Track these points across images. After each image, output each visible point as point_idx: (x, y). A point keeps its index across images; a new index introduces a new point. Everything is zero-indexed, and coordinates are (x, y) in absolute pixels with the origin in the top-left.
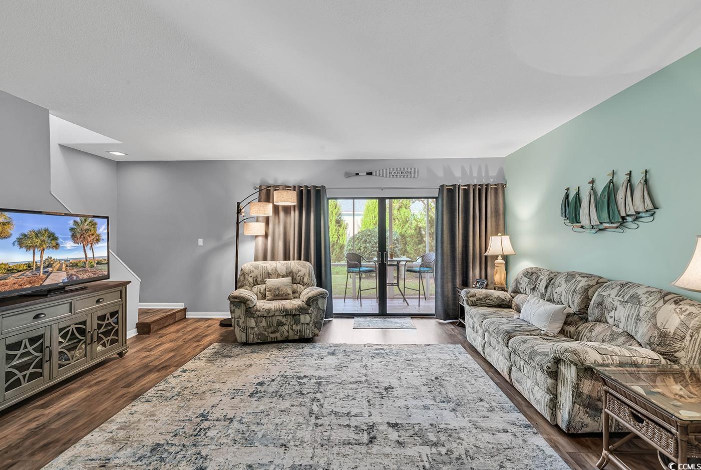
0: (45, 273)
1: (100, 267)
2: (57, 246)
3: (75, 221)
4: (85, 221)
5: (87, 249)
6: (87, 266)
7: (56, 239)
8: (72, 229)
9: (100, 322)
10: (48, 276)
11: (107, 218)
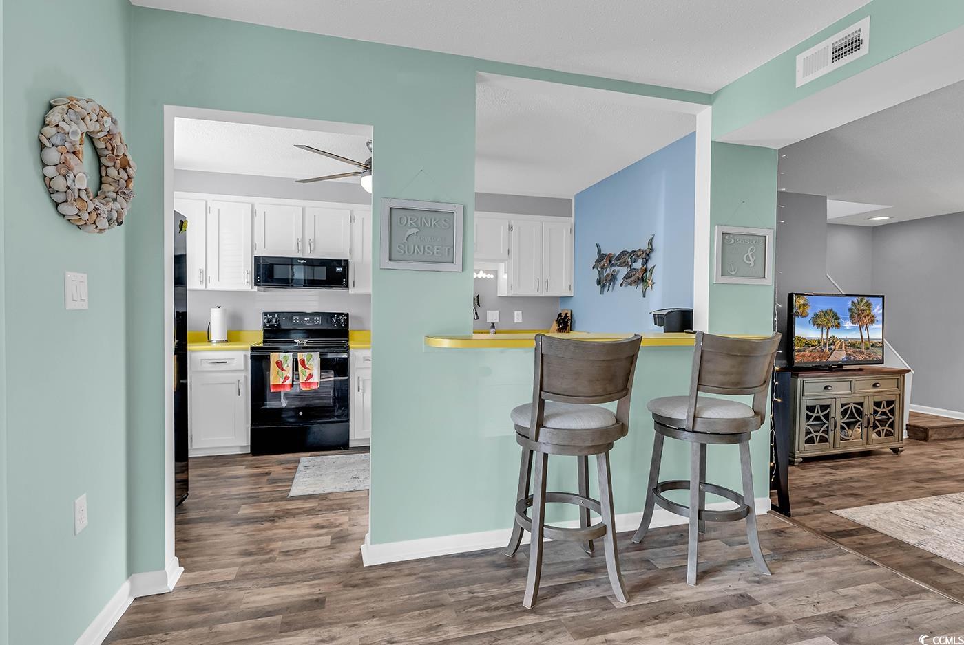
0: (830, 349)
1: (875, 350)
2: (838, 326)
3: (853, 302)
4: (861, 301)
5: (863, 329)
6: (863, 347)
7: (838, 318)
8: (850, 310)
9: (876, 408)
10: (832, 353)
11: (883, 297)
